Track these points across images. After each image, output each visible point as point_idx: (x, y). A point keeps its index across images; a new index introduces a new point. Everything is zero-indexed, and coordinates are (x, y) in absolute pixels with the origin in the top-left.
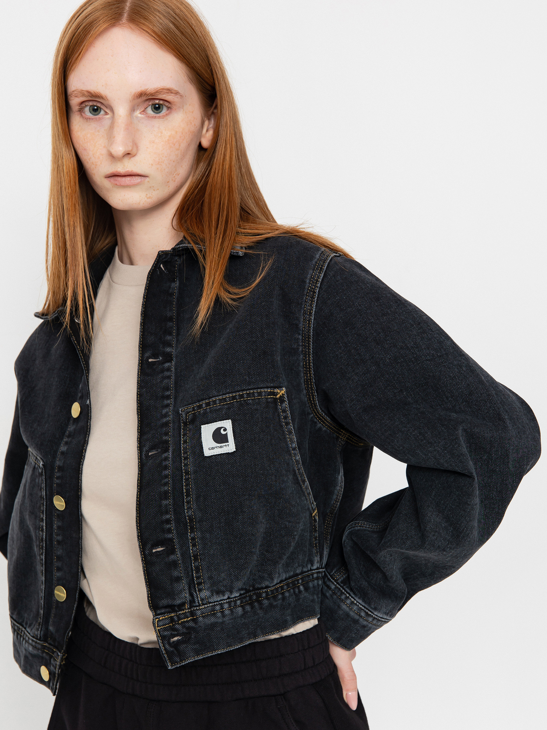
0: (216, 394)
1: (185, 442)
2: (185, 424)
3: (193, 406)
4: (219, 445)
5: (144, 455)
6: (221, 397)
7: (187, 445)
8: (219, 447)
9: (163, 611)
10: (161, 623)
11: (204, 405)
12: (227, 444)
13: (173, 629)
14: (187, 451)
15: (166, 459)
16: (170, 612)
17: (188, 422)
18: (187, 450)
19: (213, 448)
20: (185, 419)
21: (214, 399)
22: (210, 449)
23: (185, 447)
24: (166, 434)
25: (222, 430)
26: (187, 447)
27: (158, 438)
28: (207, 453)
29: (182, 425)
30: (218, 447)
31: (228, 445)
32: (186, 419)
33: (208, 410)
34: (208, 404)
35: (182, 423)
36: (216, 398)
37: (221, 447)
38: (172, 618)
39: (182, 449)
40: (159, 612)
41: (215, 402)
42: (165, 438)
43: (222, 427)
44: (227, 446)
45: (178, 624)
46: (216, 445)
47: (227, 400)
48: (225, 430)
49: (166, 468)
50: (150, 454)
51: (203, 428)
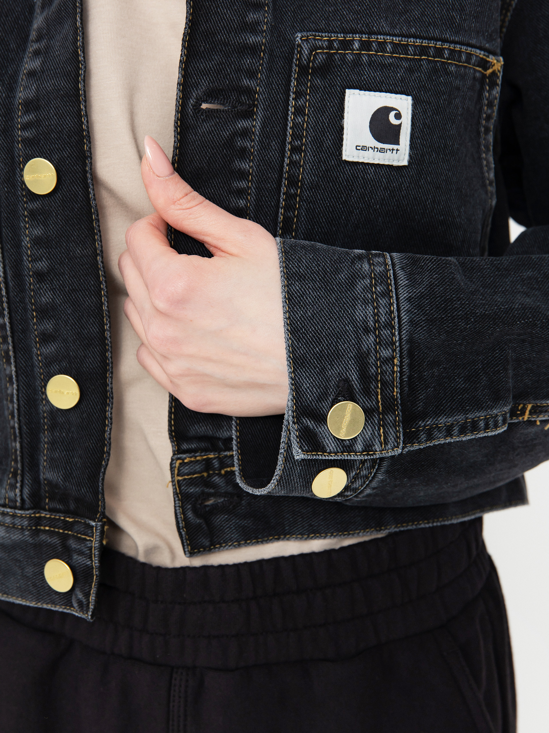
0: (387, 29)
1: (299, 111)
2: (303, 70)
3: (328, 37)
4: (380, 145)
5: (191, 107)
6: (396, 40)
7: (304, 119)
8: (377, 148)
9: (193, 446)
10: (186, 470)
11: (356, 45)
12: (395, 147)
13: (206, 483)
14: (303, 134)
15: (245, 133)
16: (206, 450)
17: (312, 68)
18: (301, 131)
19: (364, 148)
20: (305, 60)
21: (381, 38)
22: (358, 148)
23: (300, 123)
24: (252, 74)
25: (392, 115)
26: (304, 125)
27: (230, 77)
28: (350, 154)
29: (295, 70)
30: (376, 150)
31: (397, 150)
32: (309, 59)
33: (365, 59)
34: (366, 45)
35: (296, 66)
36: (387, 39)
37: (382, 151)
38: (208, 463)
39: (290, 124)
40: (185, 446)
41: (382, 45)
42: (246, 82)
43: (393, 109)
44: (395, 152)
45: (219, 475)
46: (372, 142)
47: (409, 50)
48: (398, 116)
49: (243, 153)
50: (204, 106)
51: (351, 96)
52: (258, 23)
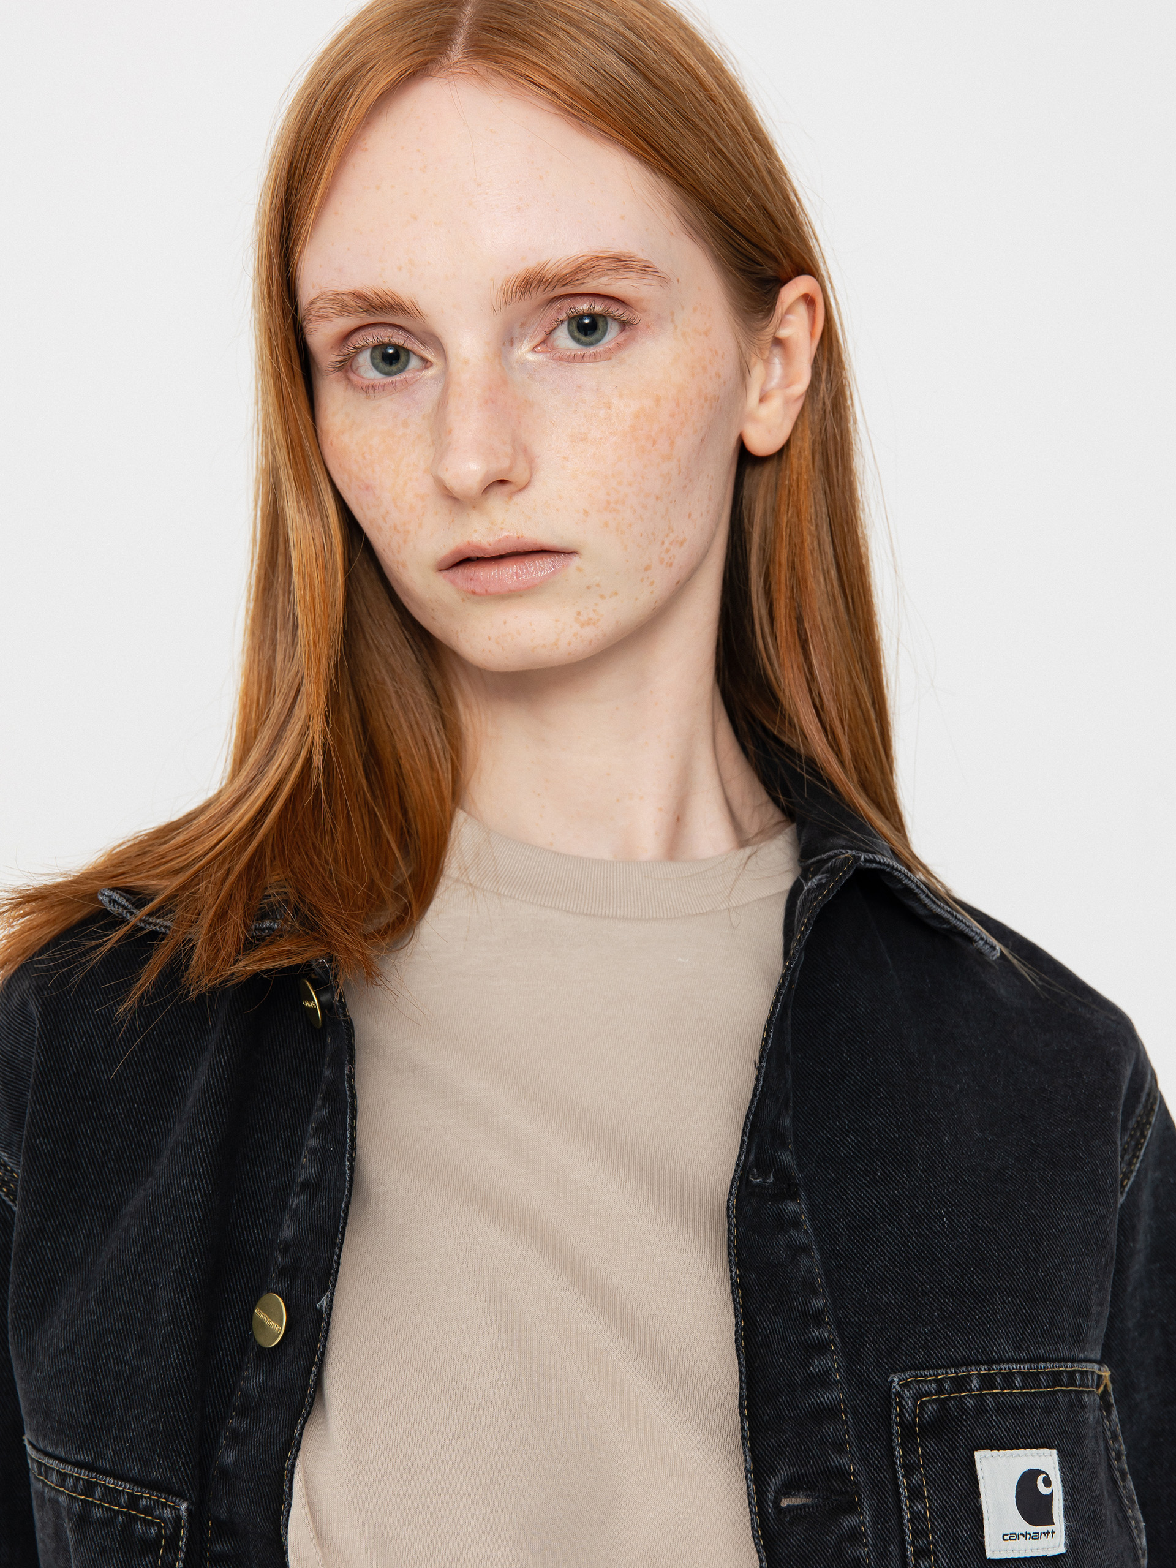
0: (1011, 1353)
1: (915, 1494)
2: (908, 1430)
3: (934, 1375)
4: (1032, 1529)
5: (771, 1505)
6: (1024, 1367)
7: (925, 1505)
8: (1030, 1534)
11: (975, 1383)
12: (1049, 1528)
14: (927, 1527)
17: (920, 1426)
18: (924, 1524)
19: (1013, 1537)
20: (909, 1415)
21: (1005, 1367)
22: (1006, 1537)
23: (920, 1511)
24: (839, 1447)
26: (926, 1513)
27: (813, 1453)
28: (995, 1548)
29: (897, 1432)
30: (1028, 1536)
31: (1053, 1532)
32: (914, 1412)
33: (990, 1402)
34: (987, 1381)
35: (897, 1425)
36: (1013, 1369)
37: (1035, 1536)
39: (907, 1515)
41: (1008, 1378)
42: (836, 1460)
43: (1039, 1472)
44: (1050, 1535)
46: (1020, 1525)
47: (1041, 1380)
48: (1047, 1482)
50: (785, 1502)
51: (984, 1461)
52: (827, 1372)
